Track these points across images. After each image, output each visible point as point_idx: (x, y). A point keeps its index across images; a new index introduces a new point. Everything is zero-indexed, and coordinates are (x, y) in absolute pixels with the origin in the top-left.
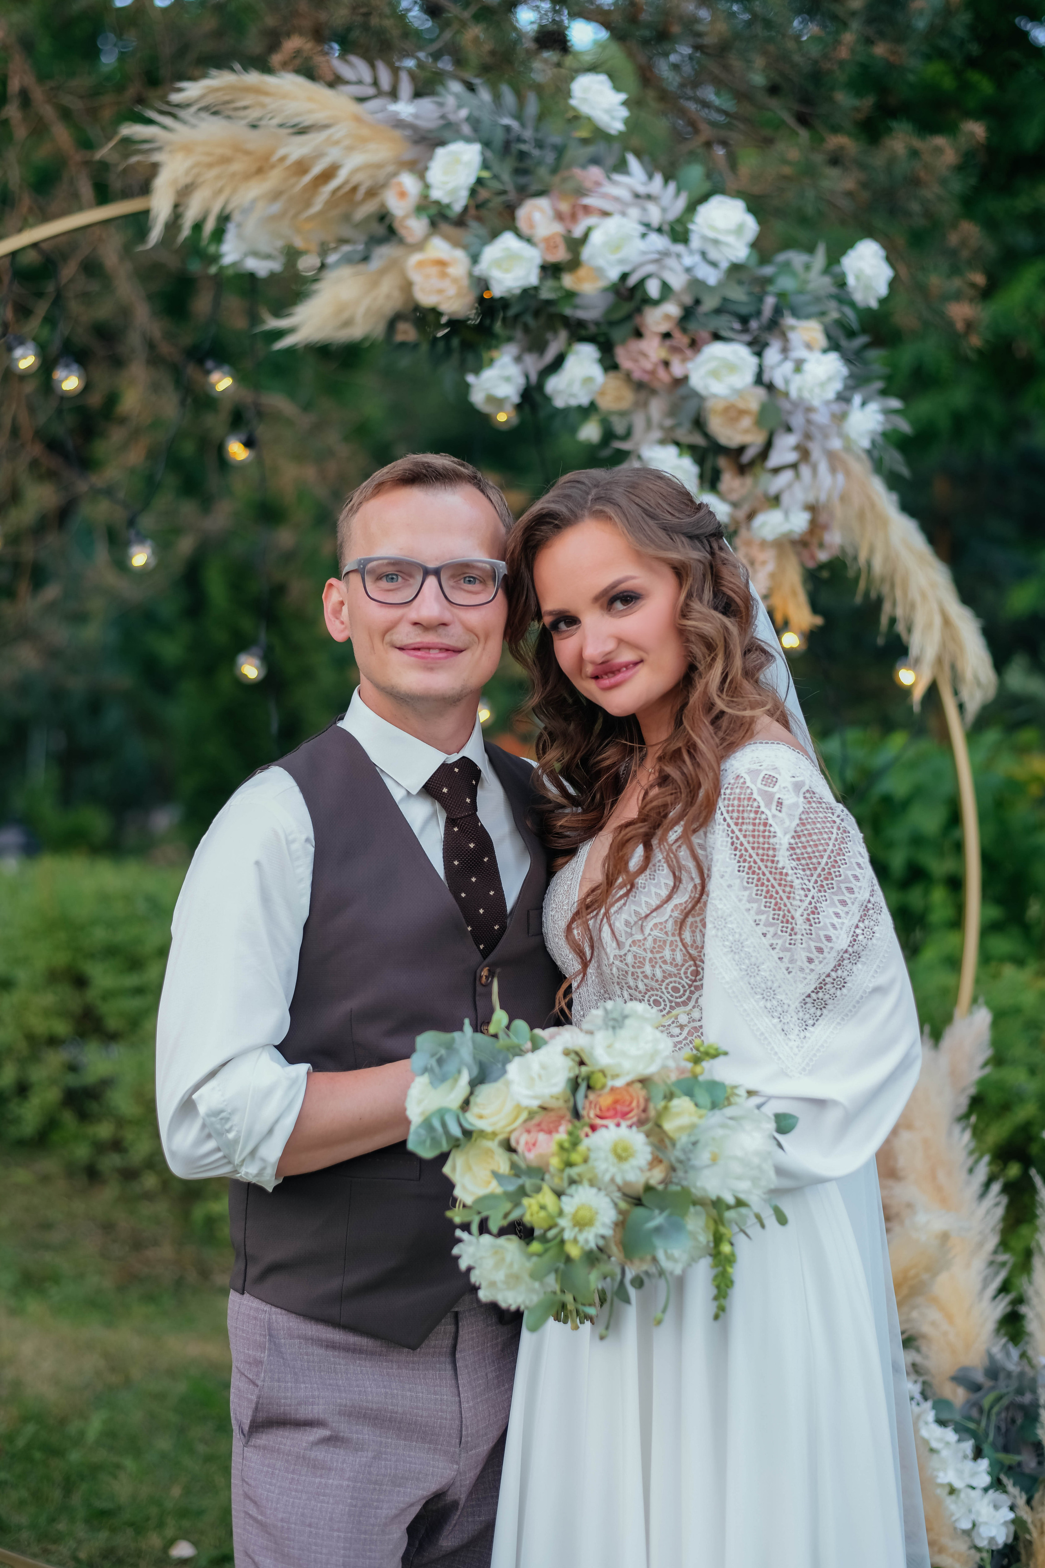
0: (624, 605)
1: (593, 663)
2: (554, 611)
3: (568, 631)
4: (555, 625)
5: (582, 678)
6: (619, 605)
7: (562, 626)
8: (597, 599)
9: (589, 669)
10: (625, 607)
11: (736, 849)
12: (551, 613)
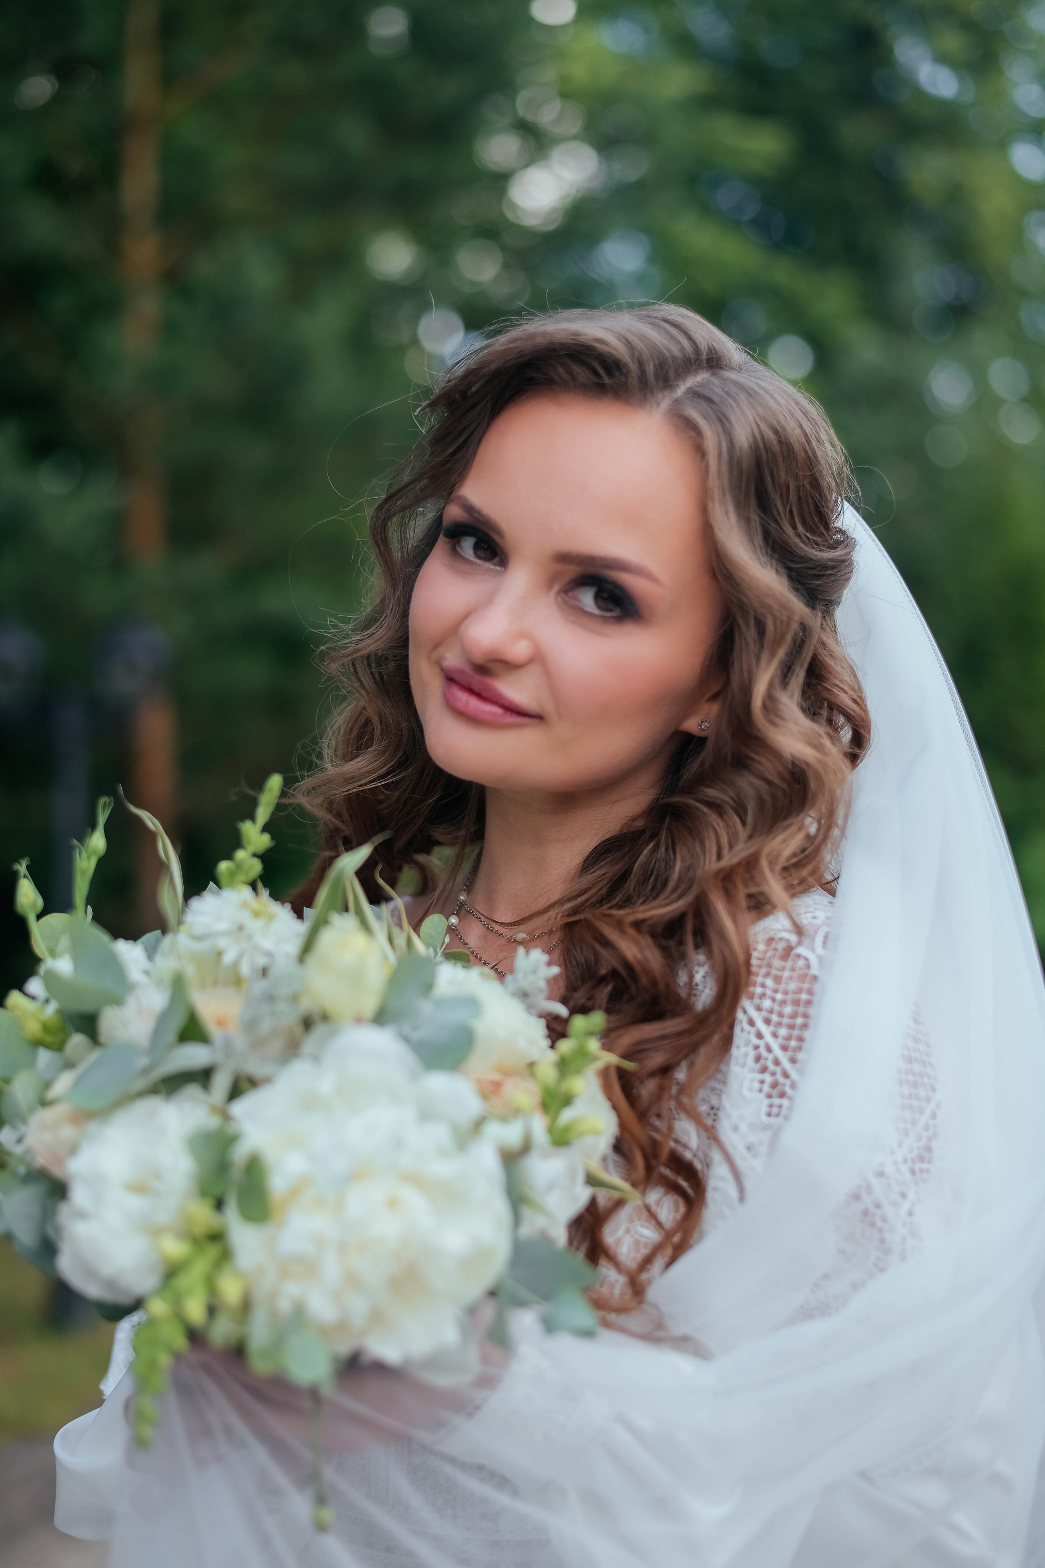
0: (599, 607)
1: (465, 652)
2: (479, 512)
3: (470, 562)
4: (457, 532)
5: (429, 658)
6: (587, 599)
7: (467, 545)
8: (564, 558)
9: (452, 659)
10: (597, 612)
11: (764, 1070)
12: (469, 509)
